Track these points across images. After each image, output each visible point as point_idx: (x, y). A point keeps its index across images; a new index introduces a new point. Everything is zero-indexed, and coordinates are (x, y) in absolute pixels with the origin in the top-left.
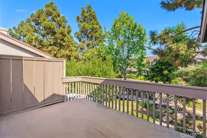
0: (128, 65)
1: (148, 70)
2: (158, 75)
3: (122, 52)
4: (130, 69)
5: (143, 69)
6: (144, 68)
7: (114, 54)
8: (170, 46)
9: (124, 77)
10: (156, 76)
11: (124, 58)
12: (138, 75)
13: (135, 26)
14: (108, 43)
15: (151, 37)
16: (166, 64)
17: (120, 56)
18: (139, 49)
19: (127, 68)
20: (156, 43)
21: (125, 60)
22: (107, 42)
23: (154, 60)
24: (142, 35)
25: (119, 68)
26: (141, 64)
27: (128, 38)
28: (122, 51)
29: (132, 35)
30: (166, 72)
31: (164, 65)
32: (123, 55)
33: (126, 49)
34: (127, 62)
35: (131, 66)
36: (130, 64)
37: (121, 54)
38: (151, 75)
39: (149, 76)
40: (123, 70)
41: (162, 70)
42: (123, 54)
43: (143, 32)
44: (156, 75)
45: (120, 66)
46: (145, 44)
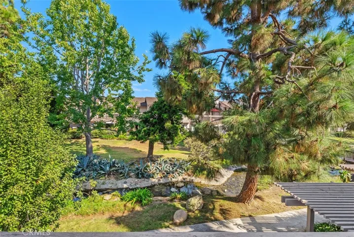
0: (96, 109)
1: (138, 121)
2: (156, 130)
3: (82, 79)
4: (102, 119)
5: (128, 119)
6: (131, 117)
7: (56, 79)
8: (196, 71)
9: (84, 135)
10: (153, 133)
11: (85, 93)
12: (118, 132)
13: (114, 23)
14: (34, 47)
15: (155, 47)
16: (169, 111)
17: (75, 87)
18: (120, 78)
19: (93, 116)
20: (164, 65)
21: (87, 98)
22: (34, 43)
23: (141, 104)
24: (127, 49)
25: (72, 116)
26: (125, 108)
27: (97, 46)
28: (79, 77)
29: (107, 42)
30: (168, 125)
31: (166, 113)
32: (82, 86)
33: (89, 75)
34: (95, 103)
35: (104, 112)
36: (99, 107)
37: (77, 83)
38: (145, 131)
39: (140, 133)
40: (84, 121)
41: (161, 121)
42: (83, 83)
43: (129, 43)
44: (153, 131)
45: (74, 112)
46: (133, 69)
